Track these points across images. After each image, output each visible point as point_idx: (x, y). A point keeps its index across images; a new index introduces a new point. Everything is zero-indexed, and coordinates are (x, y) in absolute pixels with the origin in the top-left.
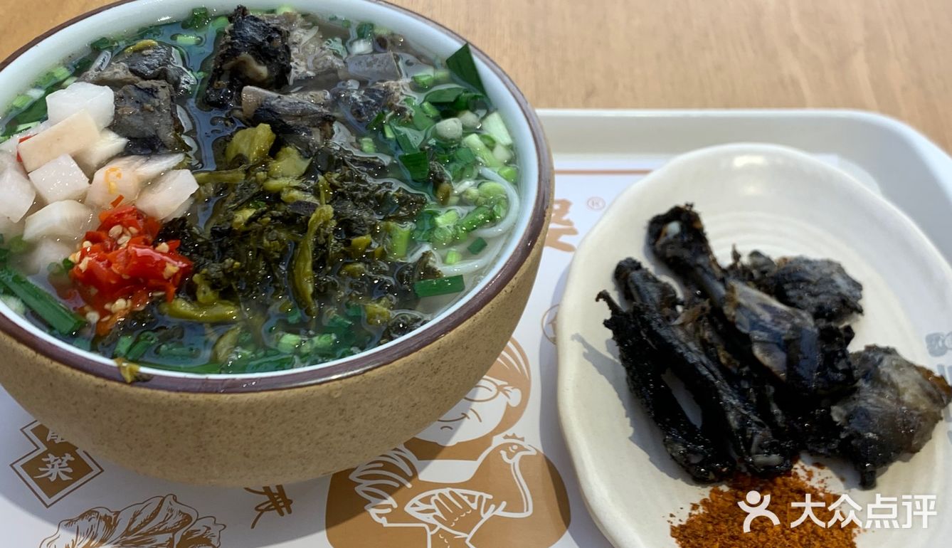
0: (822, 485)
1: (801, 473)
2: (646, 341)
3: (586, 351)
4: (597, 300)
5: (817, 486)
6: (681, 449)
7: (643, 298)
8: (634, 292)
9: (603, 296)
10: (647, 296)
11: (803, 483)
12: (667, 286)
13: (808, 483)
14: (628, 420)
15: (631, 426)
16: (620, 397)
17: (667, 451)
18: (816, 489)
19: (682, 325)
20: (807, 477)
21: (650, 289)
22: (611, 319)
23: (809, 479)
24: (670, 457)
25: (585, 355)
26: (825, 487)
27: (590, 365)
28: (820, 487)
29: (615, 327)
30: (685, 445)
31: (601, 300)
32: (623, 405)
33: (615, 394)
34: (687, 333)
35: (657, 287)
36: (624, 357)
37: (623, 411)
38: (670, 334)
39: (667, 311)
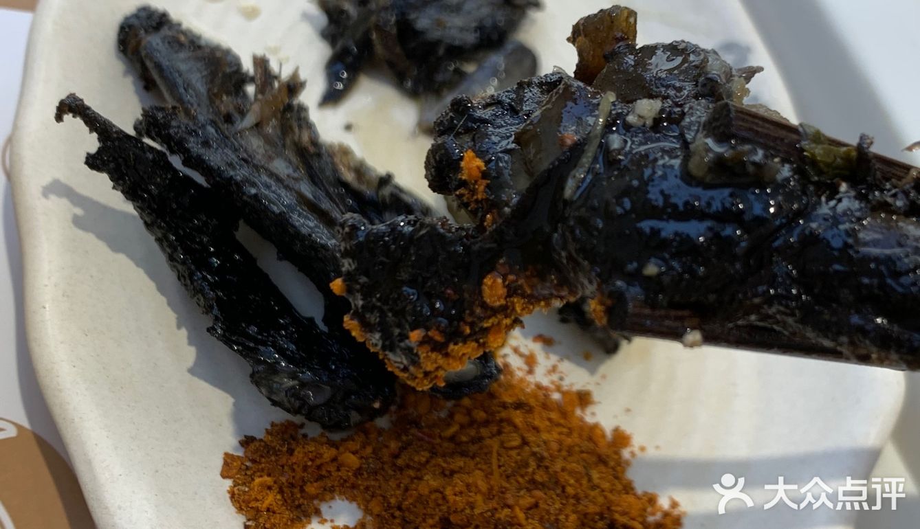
0: (555, 377)
1: (515, 362)
2: (188, 179)
3: (79, 211)
4: (59, 118)
5: (545, 382)
6: (289, 383)
7: (172, 87)
8: (156, 76)
9: (70, 107)
10: (180, 81)
11: (522, 380)
12: (218, 54)
13: (530, 378)
14: (183, 333)
15: (190, 343)
16: (161, 289)
17: (261, 392)
18: (546, 389)
19: (258, 126)
20: (526, 368)
21: (183, 67)
22: (100, 151)
23: (531, 372)
24: (269, 403)
25: (77, 222)
26: (561, 379)
27: (90, 238)
28: (553, 382)
29: (112, 165)
30: (293, 376)
31: (68, 117)
32: (169, 304)
33: (152, 285)
34: (268, 140)
35: (198, 59)
36: (148, 220)
37: (171, 317)
38: (233, 157)
39: (227, 103)
